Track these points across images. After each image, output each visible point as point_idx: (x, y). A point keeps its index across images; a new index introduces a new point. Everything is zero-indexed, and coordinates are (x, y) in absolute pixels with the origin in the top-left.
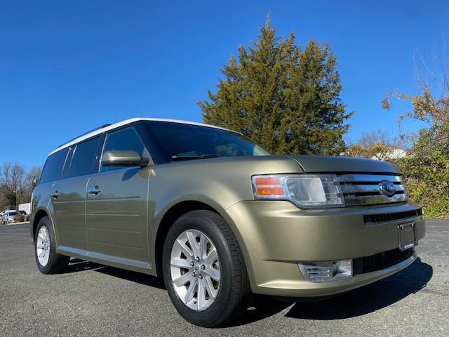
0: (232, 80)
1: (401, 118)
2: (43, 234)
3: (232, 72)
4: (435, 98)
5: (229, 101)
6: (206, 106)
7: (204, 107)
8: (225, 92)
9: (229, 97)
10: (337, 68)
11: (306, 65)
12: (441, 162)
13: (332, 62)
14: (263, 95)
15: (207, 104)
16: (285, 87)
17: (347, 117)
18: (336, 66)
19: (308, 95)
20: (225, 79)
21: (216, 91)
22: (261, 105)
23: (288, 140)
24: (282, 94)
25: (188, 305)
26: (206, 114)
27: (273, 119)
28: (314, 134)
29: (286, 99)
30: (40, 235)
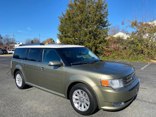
0: (71, 9)
1: (127, 27)
2: (18, 76)
3: (71, 6)
4: (138, 21)
5: (69, 17)
6: (61, 18)
7: (60, 19)
8: (68, 14)
9: (70, 16)
10: (107, 8)
11: (98, 7)
12: (138, 44)
13: (106, 6)
14: (82, 17)
15: (61, 17)
16: (89, 14)
17: (109, 25)
18: (107, 7)
19: (98, 17)
20: (68, 8)
21: (65, 13)
22: (81, 21)
23: (90, 34)
24: (88, 16)
25: (78, 109)
26: (61, 21)
27: (85, 25)
28: (99, 32)
29: (90, 18)
30: (17, 76)
